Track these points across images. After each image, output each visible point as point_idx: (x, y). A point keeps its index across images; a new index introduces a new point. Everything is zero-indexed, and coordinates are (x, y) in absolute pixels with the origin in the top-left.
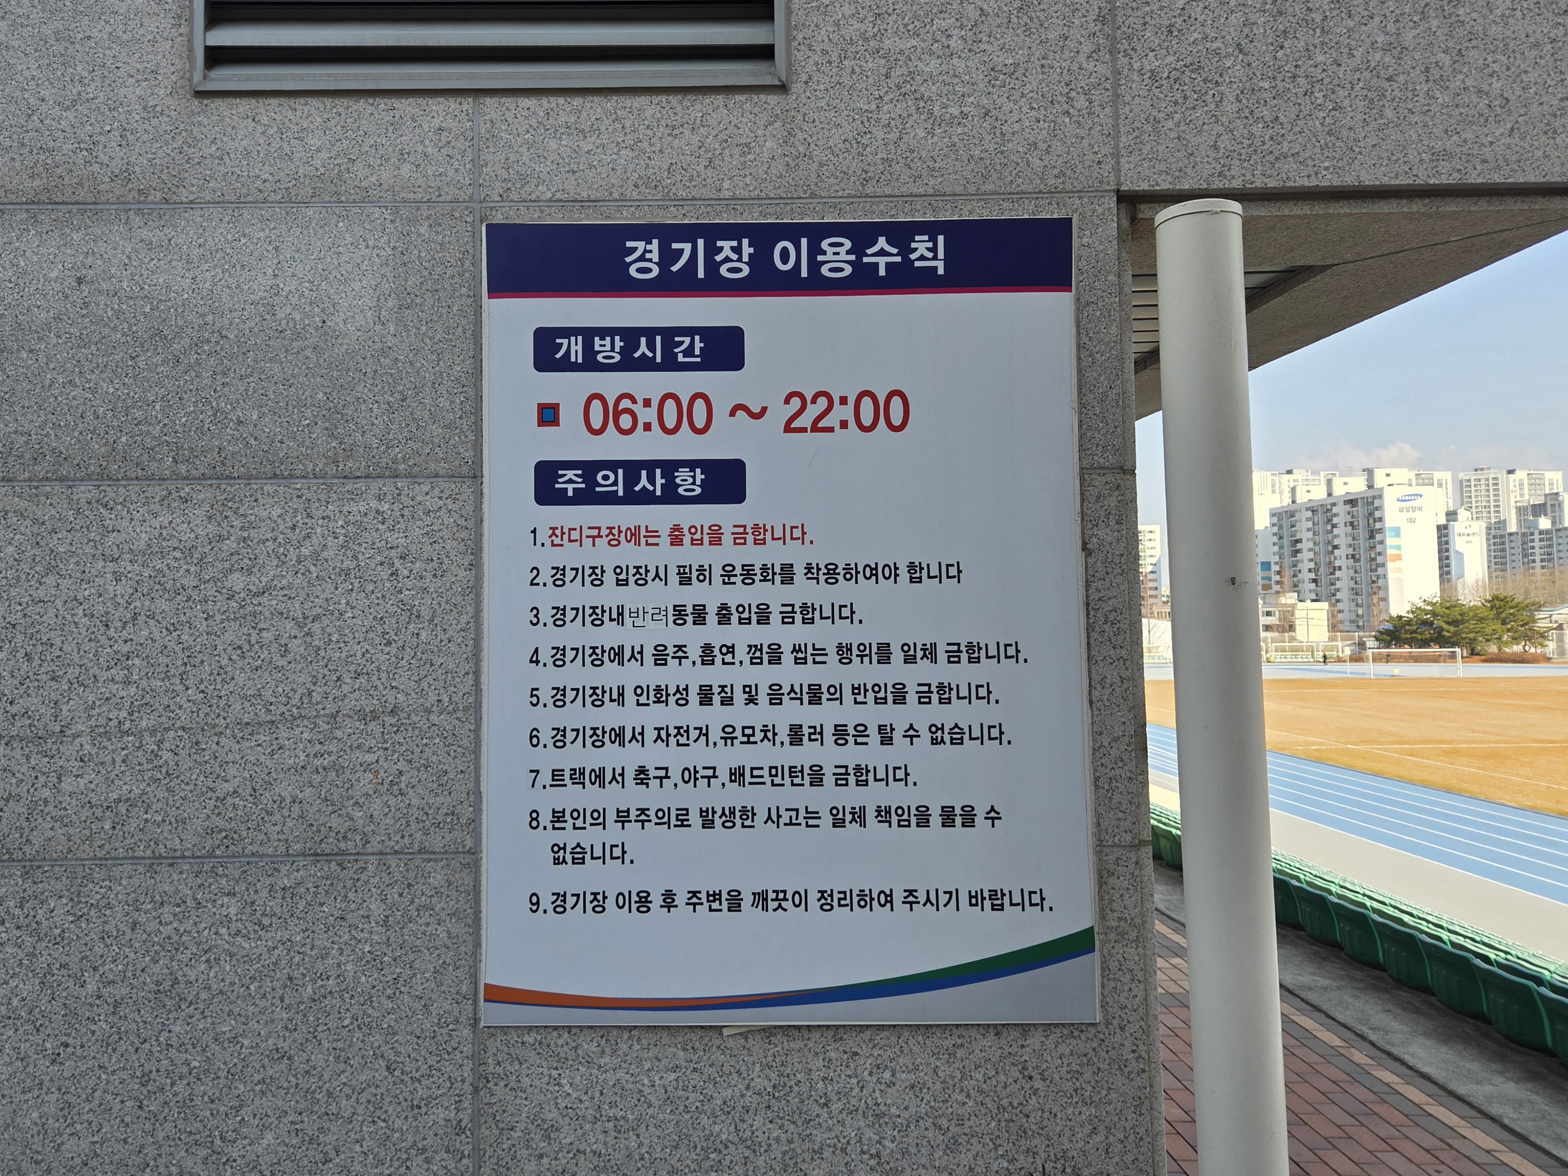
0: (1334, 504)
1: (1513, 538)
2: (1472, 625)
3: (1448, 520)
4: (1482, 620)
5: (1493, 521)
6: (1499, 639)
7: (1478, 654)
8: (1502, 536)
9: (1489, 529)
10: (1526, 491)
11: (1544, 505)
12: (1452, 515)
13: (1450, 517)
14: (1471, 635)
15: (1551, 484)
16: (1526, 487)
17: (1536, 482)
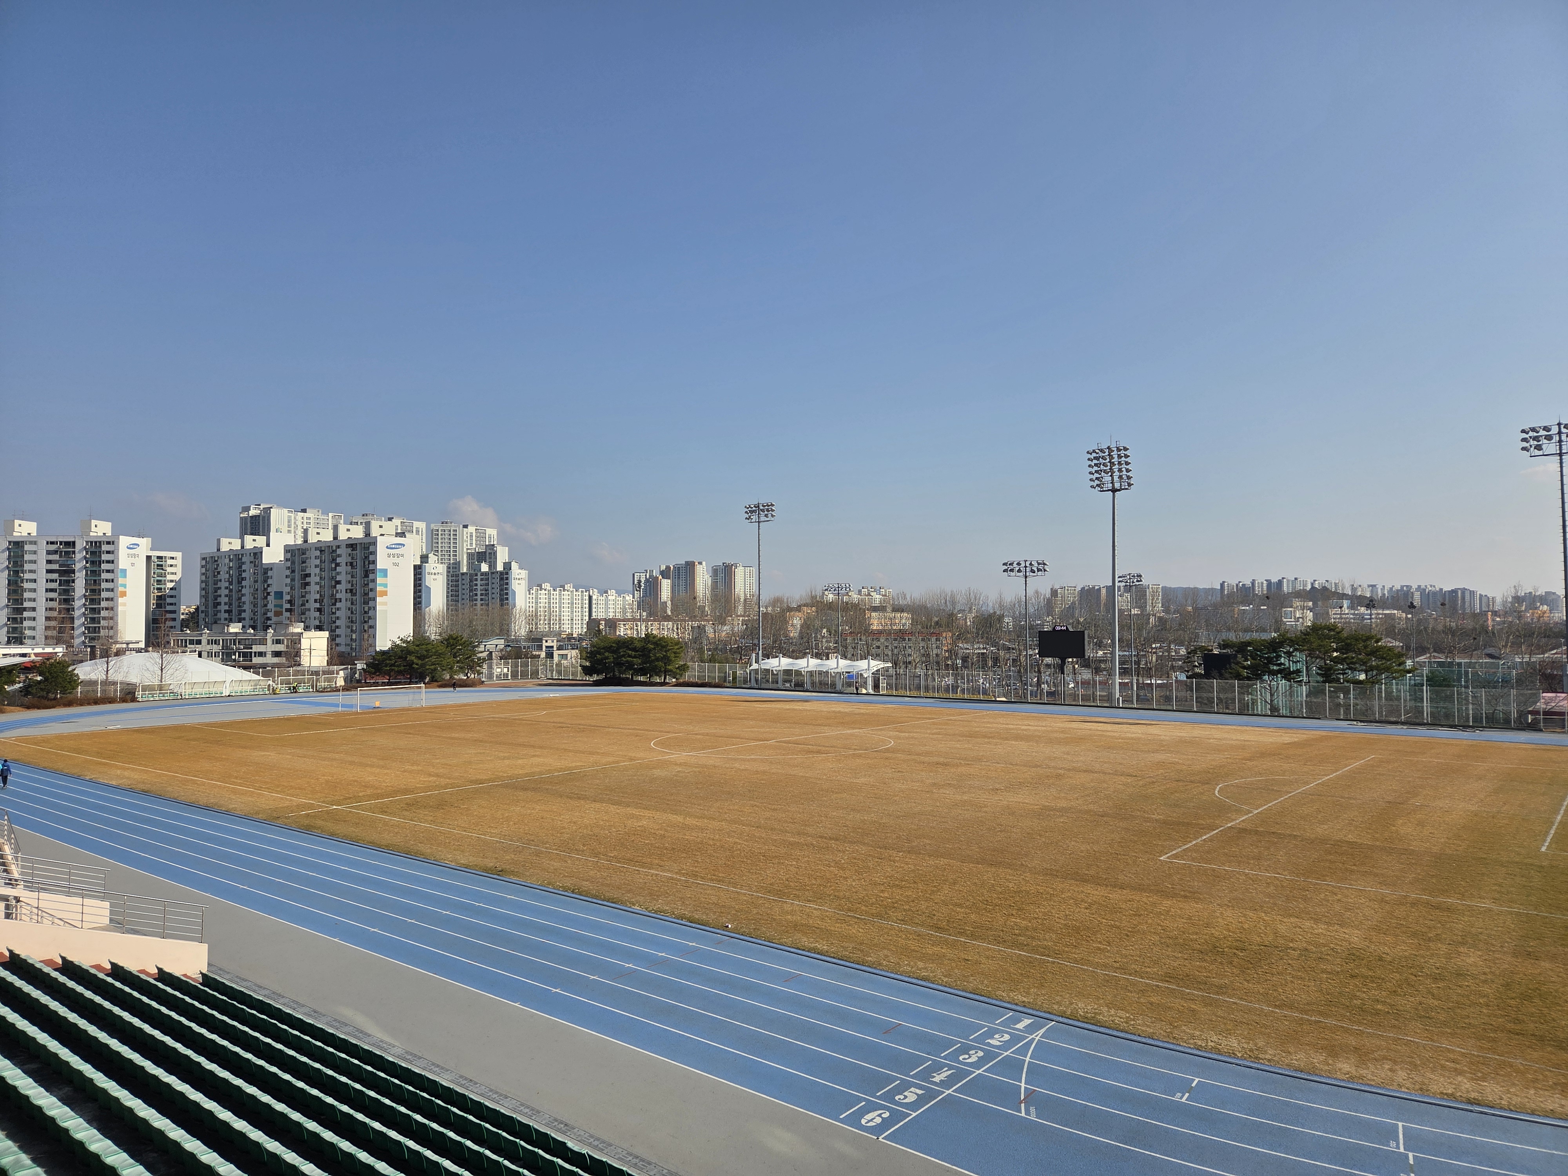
0: (338, 547)
1: (464, 577)
2: (433, 659)
3: (421, 562)
4: (440, 655)
5: (452, 562)
6: (451, 668)
7: (436, 681)
8: (457, 576)
9: (448, 568)
10: (474, 542)
11: (485, 552)
12: (424, 558)
13: (424, 560)
14: (432, 667)
15: (490, 537)
16: (474, 538)
17: (481, 535)
